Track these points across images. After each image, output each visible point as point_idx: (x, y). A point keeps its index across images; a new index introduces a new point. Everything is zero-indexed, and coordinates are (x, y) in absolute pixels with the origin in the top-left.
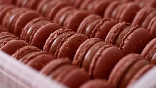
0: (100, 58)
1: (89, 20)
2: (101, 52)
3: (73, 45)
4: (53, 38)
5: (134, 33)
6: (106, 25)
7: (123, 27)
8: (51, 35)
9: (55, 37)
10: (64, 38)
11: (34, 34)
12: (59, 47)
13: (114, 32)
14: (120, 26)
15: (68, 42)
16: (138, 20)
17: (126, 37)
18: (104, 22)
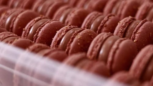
0: (118, 52)
1: (92, 17)
2: (118, 45)
3: (84, 41)
4: (60, 35)
5: (144, 26)
6: (112, 21)
7: (131, 21)
8: (58, 32)
9: (63, 34)
10: (73, 34)
11: (38, 32)
12: (69, 44)
13: (123, 26)
14: (128, 20)
15: (79, 37)
16: (141, 15)
17: (137, 31)
18: (110, 17)
